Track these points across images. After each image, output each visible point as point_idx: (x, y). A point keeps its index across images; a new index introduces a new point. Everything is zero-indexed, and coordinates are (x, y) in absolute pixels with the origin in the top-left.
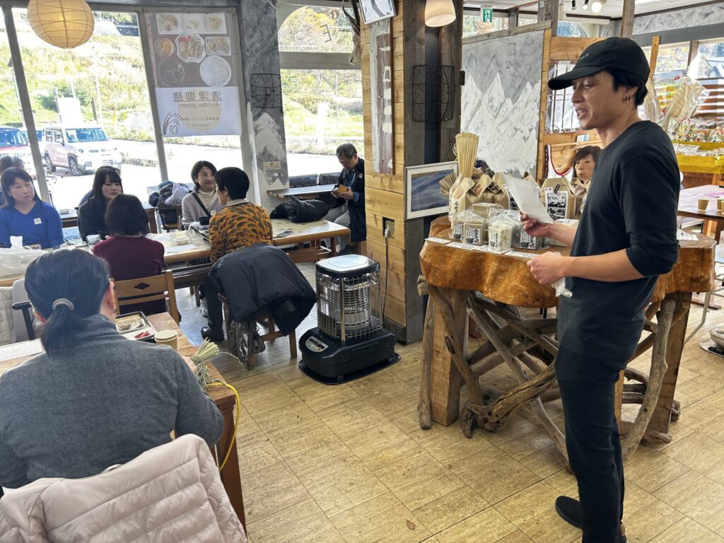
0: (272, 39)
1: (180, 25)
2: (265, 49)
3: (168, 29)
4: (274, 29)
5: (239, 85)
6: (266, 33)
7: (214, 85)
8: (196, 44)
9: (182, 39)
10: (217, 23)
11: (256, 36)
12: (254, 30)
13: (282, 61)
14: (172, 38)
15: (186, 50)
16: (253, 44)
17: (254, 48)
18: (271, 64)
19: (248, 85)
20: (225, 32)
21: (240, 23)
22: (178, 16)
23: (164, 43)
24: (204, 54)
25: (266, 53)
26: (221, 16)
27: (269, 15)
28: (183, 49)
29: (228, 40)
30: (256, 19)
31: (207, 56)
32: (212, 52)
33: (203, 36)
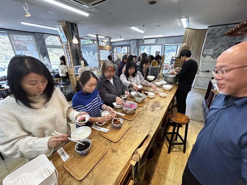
0: (44, 42)
1: (20, 38)
2: (43, 44)
3: (17, 38)
4: (44, 40)
5: (37, 51)
6: (42, 41)
7: (31, 51)
8: (25, 42)
9: (21, 41)
10: (30, 38)
11: (40, 41)
12: (39, 40)
13: (47, 46)
14: (18, 40)
15: (22, 43)
16: (39, 43)
17: (40, 44)
18: (45, 47)
19: (40, 51)
20: (32, 40)
22: (19, 36)
23: (16, 41)
24: (27, 44)
25: (43, 45)
26: (31, 37)
27: (42, 37)
28: (21, 43)
29: (33, 42)
30: (39, 38)
31: (28, 45)
32: (29, 44)
33: (27, 40)
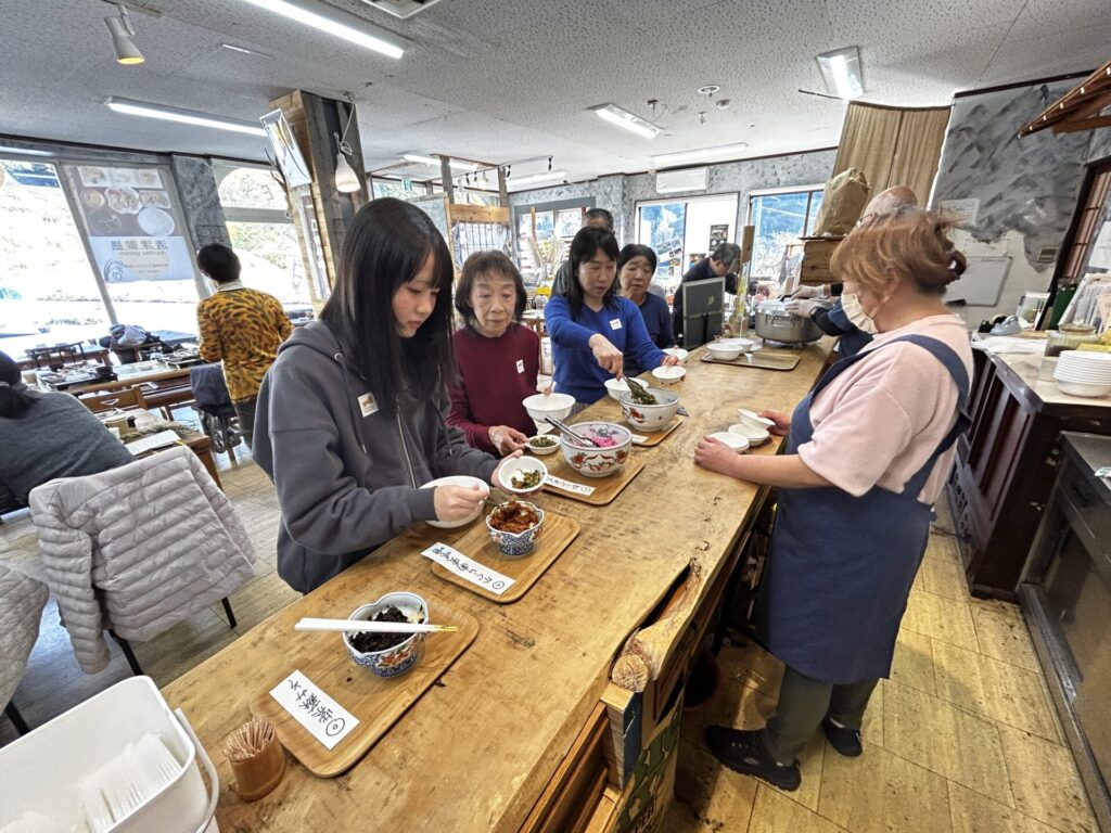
0: (212, 195)
1: (108, 178)
2: (207, 204)
3: (95, 181)
4: (214, 187)
5: (184, 234)
6: (206, 190)
7: (156, 234)
8: (128, 197)
9: (111, 192)
10: (151, 179)
11: (196, 192)
12: (193, 186)
13: (226, 214)
14: (101, 190)
15: (119, 202)
16: (193, 199)
17: (194, 203)
18: (215, 216)
19: (195, 235)
20: (160, 186)
21: (176, 180)
22: (105, 170)
23: (92, 195)
24: (140, 206)
25: (209, 207)
26: (155, 172)
27: (206, 174)
28: (115, 201)
29: (166, 195)
30: (193, 177)
31: (144, 208)
32: (149, 204)
33: (137, 190)
